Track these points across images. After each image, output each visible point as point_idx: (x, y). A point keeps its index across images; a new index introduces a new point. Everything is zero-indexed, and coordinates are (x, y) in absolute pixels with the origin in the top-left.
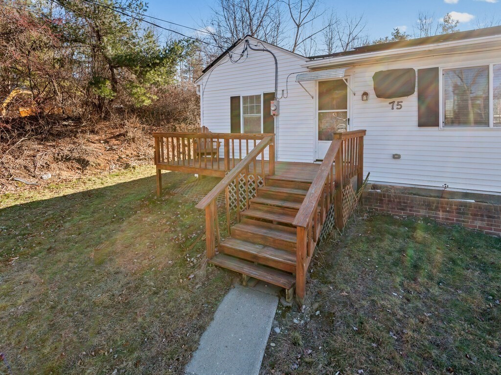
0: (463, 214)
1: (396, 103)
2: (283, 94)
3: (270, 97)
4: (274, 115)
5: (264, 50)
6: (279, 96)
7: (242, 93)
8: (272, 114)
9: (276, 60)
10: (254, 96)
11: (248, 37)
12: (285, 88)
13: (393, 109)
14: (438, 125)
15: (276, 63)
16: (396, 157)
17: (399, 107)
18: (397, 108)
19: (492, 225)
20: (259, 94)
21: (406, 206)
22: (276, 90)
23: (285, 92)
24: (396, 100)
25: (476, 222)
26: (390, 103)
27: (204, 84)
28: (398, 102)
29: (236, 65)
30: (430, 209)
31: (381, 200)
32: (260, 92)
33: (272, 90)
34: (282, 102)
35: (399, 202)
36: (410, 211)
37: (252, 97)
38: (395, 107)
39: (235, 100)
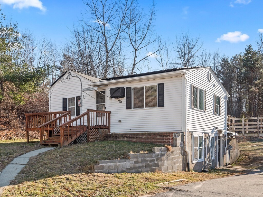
0: (131, 137)
1: (120, 100)
2: (84, 97)
3: (79, 98)
4: (80, 106)
5: (76, 77)
6: (82, 98)
7: (68, 97)
8: (79, 106)
9: (81, 82)
10: (72, 98)
11: (70, 70)
12: (84, 94)
13: (119, 103)
14: (131, 109)
15: (81, 83)
16: (120, 121)
17: (121, 102)
18: (121, 103)
19: (137, 140)
20: (74, 97)
21: (117, 138)
22: (81, 95)
23: (84, 96)
24: (120, 99)
25: (134, 140)
26: (118, 100)
27: (51, 92)
28: (121, 100)
29: (64, 83)
30: (123, 138)
31: (111, 136)
32: (75, 96)
33: (80, 95)
34: (84, 100)
35: (115, 136)
36: (118, 139)
37: (71, 98)
38: (120, 102)
39: (64, 100)
